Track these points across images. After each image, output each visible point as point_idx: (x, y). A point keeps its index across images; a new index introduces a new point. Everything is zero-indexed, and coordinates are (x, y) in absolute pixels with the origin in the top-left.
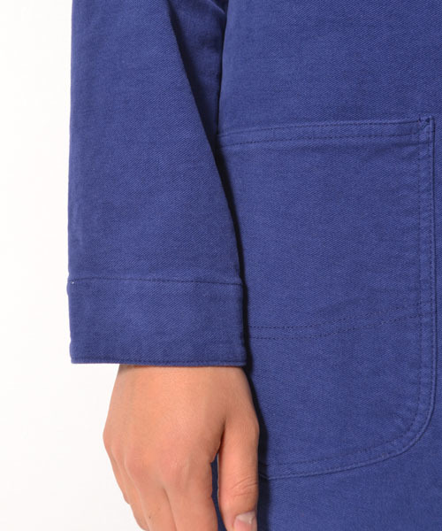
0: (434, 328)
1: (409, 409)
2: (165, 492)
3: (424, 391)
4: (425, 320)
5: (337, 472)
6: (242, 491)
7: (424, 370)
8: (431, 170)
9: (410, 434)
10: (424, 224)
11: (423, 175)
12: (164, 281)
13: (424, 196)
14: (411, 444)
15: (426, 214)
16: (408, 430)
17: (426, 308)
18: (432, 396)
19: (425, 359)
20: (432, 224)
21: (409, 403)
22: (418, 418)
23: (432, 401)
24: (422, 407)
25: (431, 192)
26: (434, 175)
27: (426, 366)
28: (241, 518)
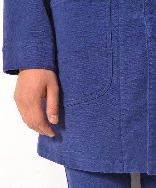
0: (112, 55)
1: (104, 81)
2: (28, 107)
3: (109, 75)
4: (109, 52)
5: (83, 102)
6: (52, 107)
7: (109, 69)
8: (109, 5)
9: (104, 89)
10: (107, 22)
11: (107, 6)
12: (28, 43)
13: (107, 13)
14: (105, 92)
15: (108, 19)
16: (104, 87)
17: (109, 48)
18: (111, 76)
19: (109, 64)
20: (110, 22)
21: (104, 79)
22: (107, 84)
23: (111, 78)
24: (108, 80)
25: (110, 12)
26: (110, 6)
27: (109, 67)
28: (52, 116)
